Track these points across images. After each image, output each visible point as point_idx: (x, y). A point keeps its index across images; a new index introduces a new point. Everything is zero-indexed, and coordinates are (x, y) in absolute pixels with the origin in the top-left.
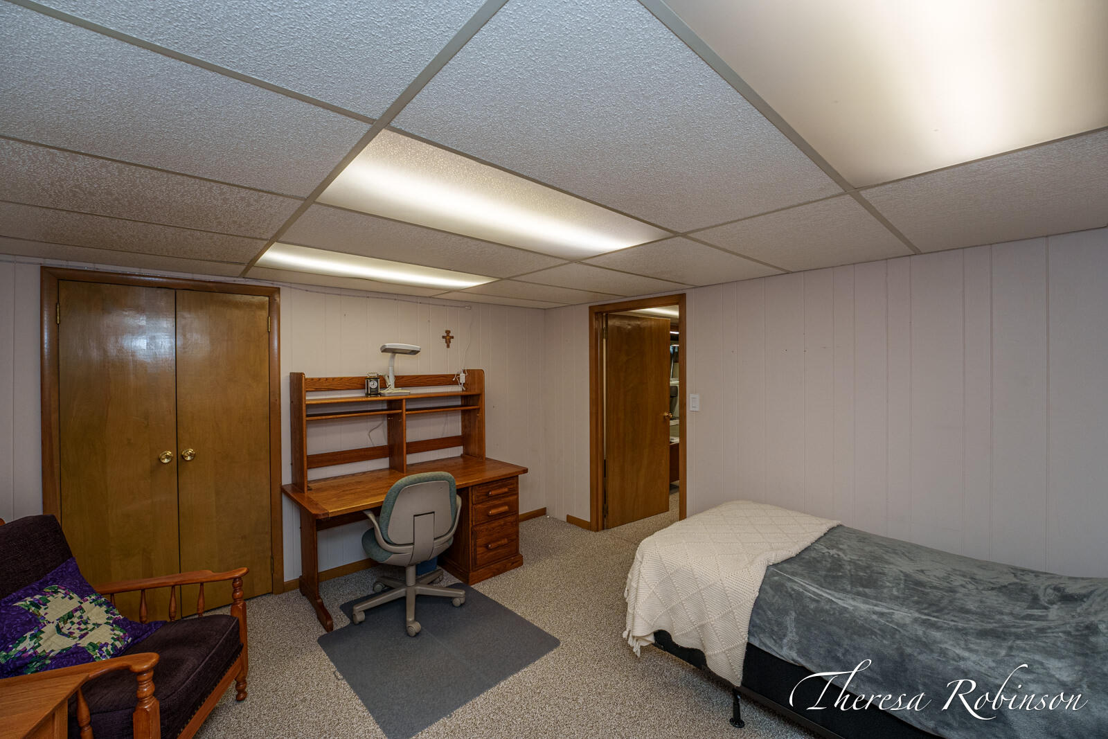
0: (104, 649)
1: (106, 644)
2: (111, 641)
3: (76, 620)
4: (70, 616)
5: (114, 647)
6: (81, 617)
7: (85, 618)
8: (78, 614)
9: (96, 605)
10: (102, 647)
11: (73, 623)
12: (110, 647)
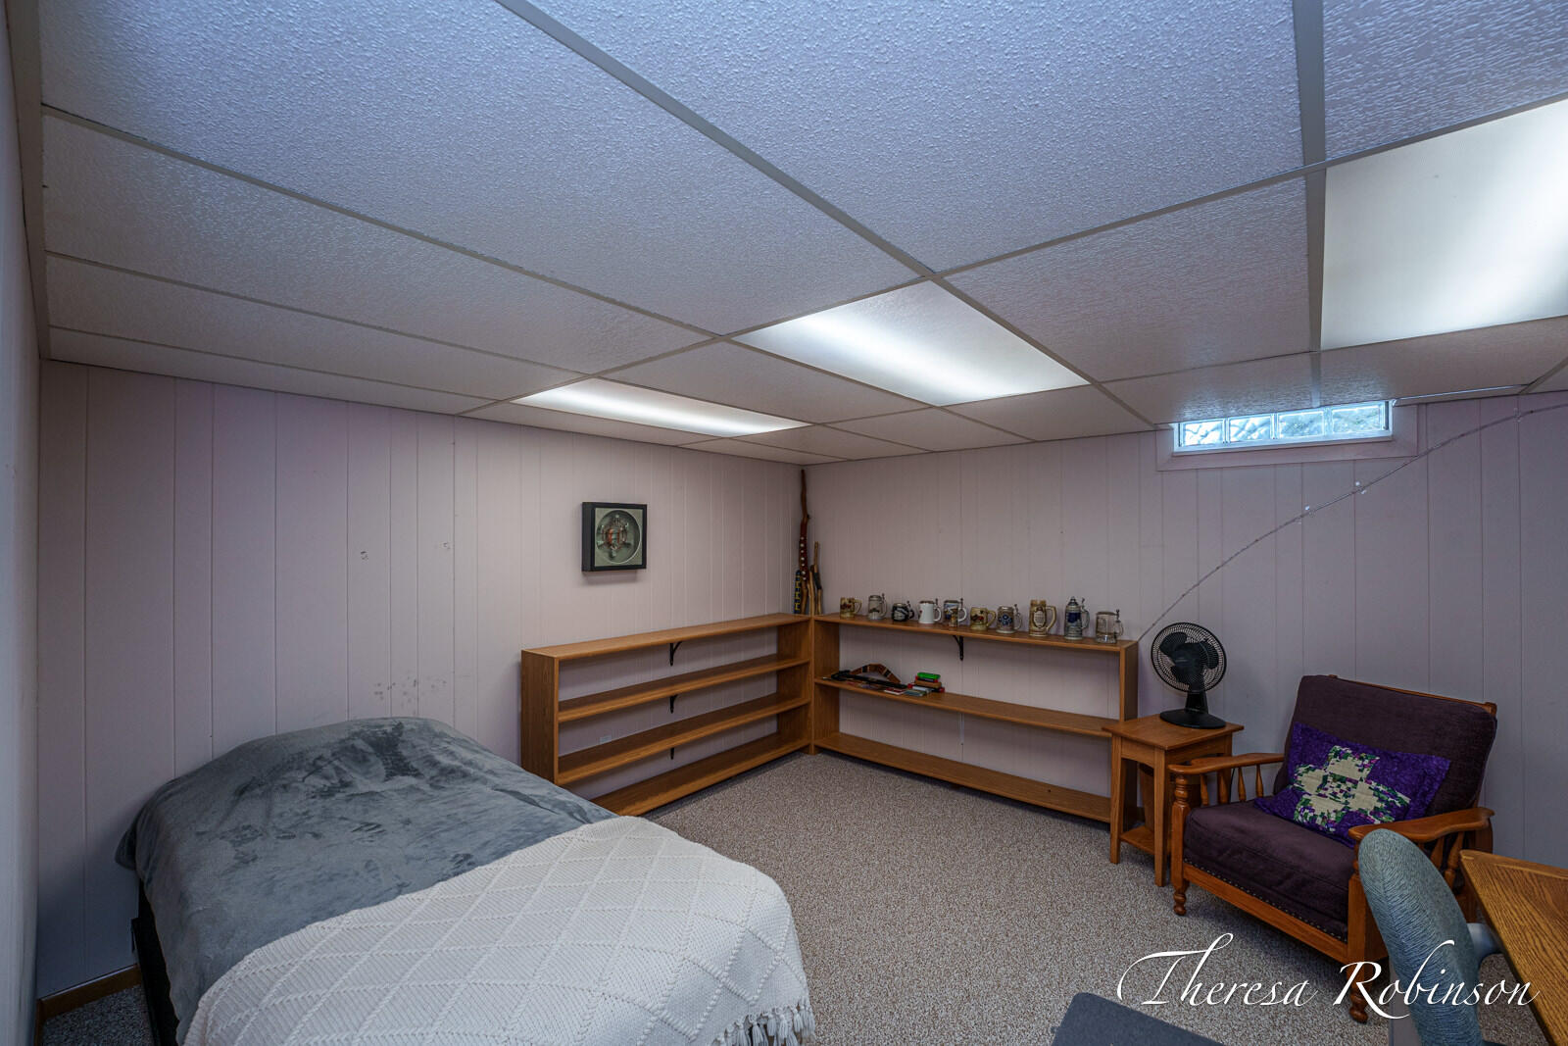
0: (1307, 811)
1: (1313, 811)
2: (1318, 813)
3: (1344, 787)
4: (1343, 780)
5: (1314, 818)
6: (1349, 789)
7: (1352, 793)
8: (1350, 785)
9: (1374, 795)
10: (1308, 808)
11: (1339, 786)
12: (1311, 814)
